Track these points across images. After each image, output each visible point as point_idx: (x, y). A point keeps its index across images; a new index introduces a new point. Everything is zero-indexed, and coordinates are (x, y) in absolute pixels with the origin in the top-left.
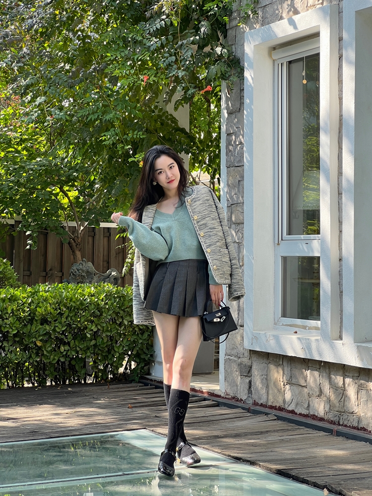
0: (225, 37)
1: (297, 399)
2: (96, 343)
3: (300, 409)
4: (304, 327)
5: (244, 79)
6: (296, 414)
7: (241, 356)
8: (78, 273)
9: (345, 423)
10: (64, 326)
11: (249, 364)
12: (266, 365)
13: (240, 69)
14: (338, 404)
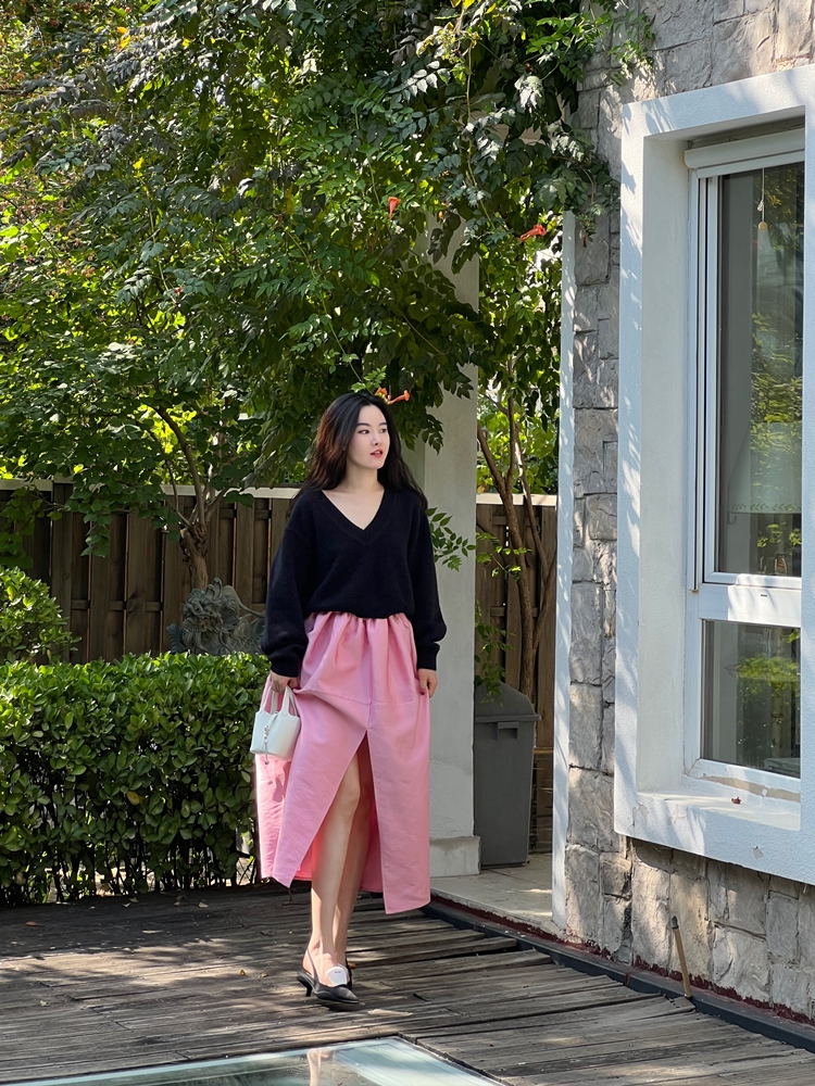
0: (574, 108)
1: (742, 964)
3: (749, 989)
5: (618, 211)
6: (739, 998)
7: (606, 849)
10: (192, 757)
12: (667, 875)
13: (609, 186)
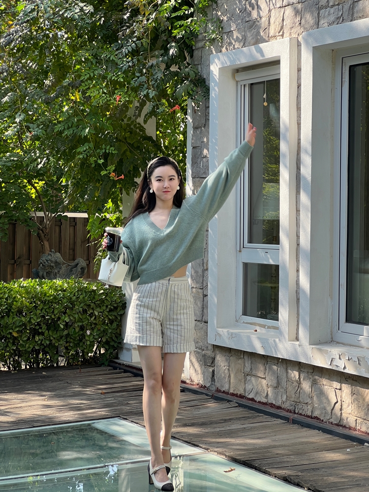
0: (192, 56)
1: (257, 389)
2: (69, 333)
3: (259, 398)
4: (263, 326)
5: (209, 98)
6: (256, 401)
7: (205, 349)
8: (47, 264)
9: (300, 412)
10: (39, 318)
11: (213, 356)
12: (228, 358)
13: (205, 89)
14: (294, 396)
